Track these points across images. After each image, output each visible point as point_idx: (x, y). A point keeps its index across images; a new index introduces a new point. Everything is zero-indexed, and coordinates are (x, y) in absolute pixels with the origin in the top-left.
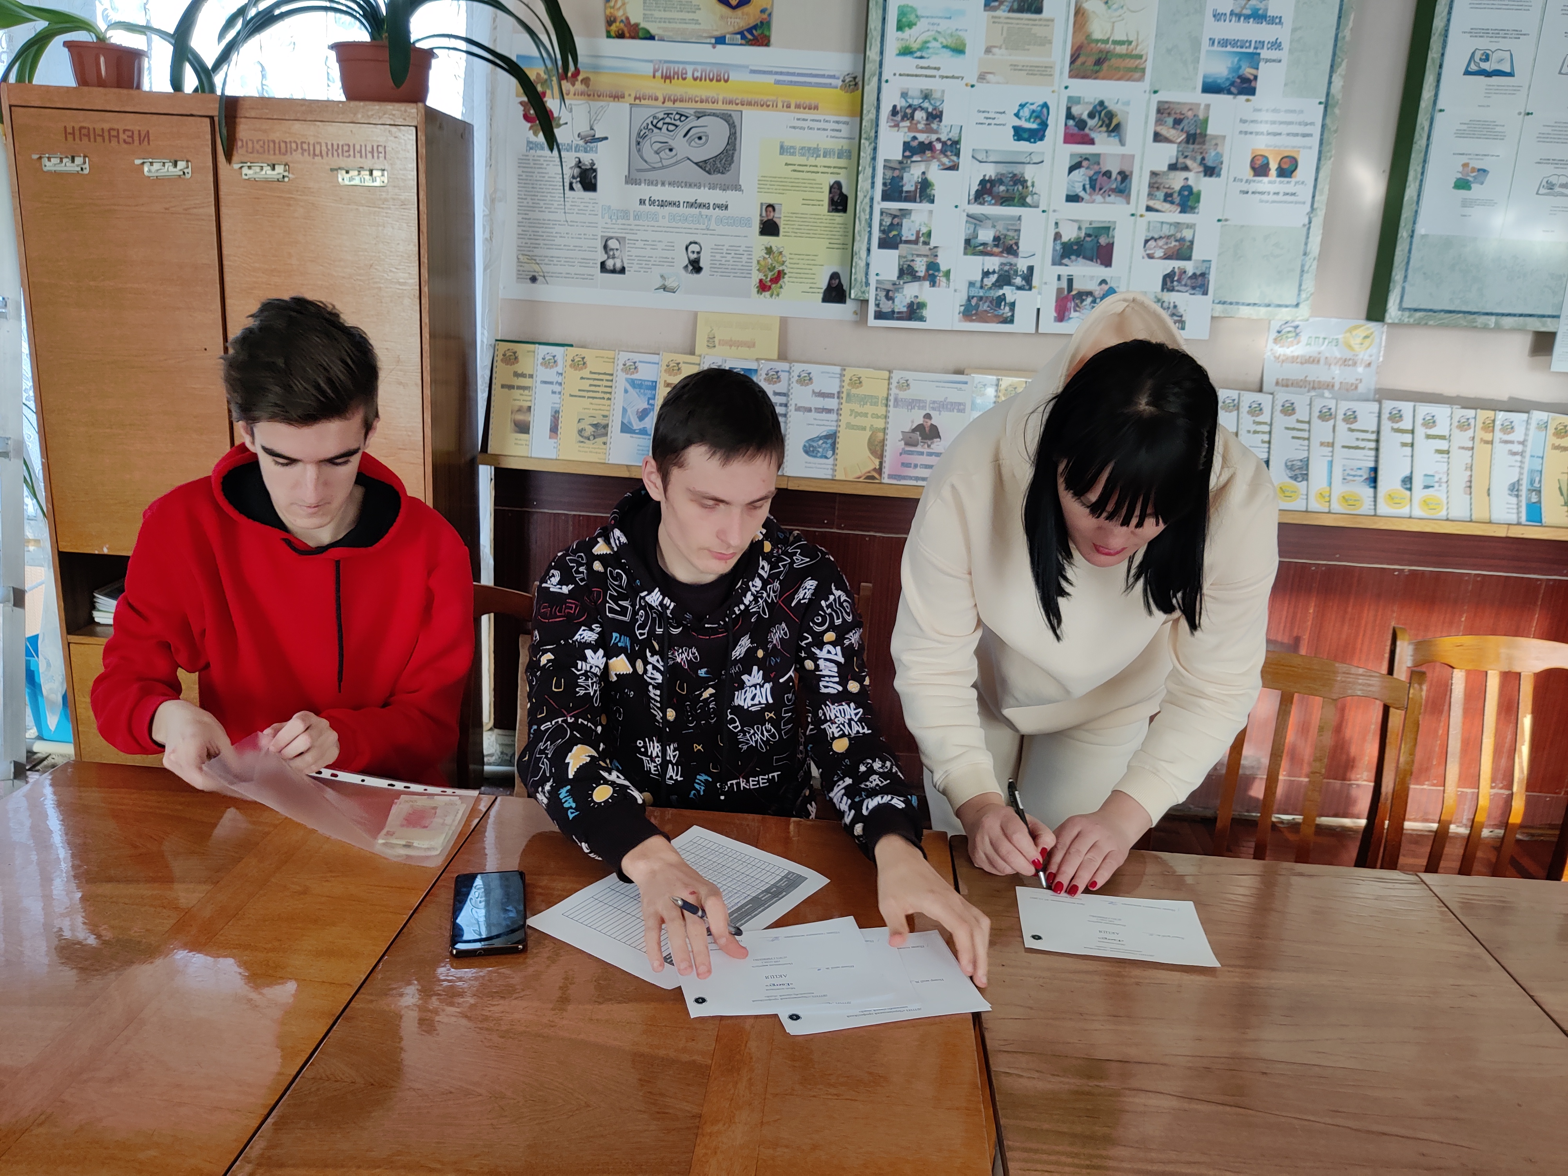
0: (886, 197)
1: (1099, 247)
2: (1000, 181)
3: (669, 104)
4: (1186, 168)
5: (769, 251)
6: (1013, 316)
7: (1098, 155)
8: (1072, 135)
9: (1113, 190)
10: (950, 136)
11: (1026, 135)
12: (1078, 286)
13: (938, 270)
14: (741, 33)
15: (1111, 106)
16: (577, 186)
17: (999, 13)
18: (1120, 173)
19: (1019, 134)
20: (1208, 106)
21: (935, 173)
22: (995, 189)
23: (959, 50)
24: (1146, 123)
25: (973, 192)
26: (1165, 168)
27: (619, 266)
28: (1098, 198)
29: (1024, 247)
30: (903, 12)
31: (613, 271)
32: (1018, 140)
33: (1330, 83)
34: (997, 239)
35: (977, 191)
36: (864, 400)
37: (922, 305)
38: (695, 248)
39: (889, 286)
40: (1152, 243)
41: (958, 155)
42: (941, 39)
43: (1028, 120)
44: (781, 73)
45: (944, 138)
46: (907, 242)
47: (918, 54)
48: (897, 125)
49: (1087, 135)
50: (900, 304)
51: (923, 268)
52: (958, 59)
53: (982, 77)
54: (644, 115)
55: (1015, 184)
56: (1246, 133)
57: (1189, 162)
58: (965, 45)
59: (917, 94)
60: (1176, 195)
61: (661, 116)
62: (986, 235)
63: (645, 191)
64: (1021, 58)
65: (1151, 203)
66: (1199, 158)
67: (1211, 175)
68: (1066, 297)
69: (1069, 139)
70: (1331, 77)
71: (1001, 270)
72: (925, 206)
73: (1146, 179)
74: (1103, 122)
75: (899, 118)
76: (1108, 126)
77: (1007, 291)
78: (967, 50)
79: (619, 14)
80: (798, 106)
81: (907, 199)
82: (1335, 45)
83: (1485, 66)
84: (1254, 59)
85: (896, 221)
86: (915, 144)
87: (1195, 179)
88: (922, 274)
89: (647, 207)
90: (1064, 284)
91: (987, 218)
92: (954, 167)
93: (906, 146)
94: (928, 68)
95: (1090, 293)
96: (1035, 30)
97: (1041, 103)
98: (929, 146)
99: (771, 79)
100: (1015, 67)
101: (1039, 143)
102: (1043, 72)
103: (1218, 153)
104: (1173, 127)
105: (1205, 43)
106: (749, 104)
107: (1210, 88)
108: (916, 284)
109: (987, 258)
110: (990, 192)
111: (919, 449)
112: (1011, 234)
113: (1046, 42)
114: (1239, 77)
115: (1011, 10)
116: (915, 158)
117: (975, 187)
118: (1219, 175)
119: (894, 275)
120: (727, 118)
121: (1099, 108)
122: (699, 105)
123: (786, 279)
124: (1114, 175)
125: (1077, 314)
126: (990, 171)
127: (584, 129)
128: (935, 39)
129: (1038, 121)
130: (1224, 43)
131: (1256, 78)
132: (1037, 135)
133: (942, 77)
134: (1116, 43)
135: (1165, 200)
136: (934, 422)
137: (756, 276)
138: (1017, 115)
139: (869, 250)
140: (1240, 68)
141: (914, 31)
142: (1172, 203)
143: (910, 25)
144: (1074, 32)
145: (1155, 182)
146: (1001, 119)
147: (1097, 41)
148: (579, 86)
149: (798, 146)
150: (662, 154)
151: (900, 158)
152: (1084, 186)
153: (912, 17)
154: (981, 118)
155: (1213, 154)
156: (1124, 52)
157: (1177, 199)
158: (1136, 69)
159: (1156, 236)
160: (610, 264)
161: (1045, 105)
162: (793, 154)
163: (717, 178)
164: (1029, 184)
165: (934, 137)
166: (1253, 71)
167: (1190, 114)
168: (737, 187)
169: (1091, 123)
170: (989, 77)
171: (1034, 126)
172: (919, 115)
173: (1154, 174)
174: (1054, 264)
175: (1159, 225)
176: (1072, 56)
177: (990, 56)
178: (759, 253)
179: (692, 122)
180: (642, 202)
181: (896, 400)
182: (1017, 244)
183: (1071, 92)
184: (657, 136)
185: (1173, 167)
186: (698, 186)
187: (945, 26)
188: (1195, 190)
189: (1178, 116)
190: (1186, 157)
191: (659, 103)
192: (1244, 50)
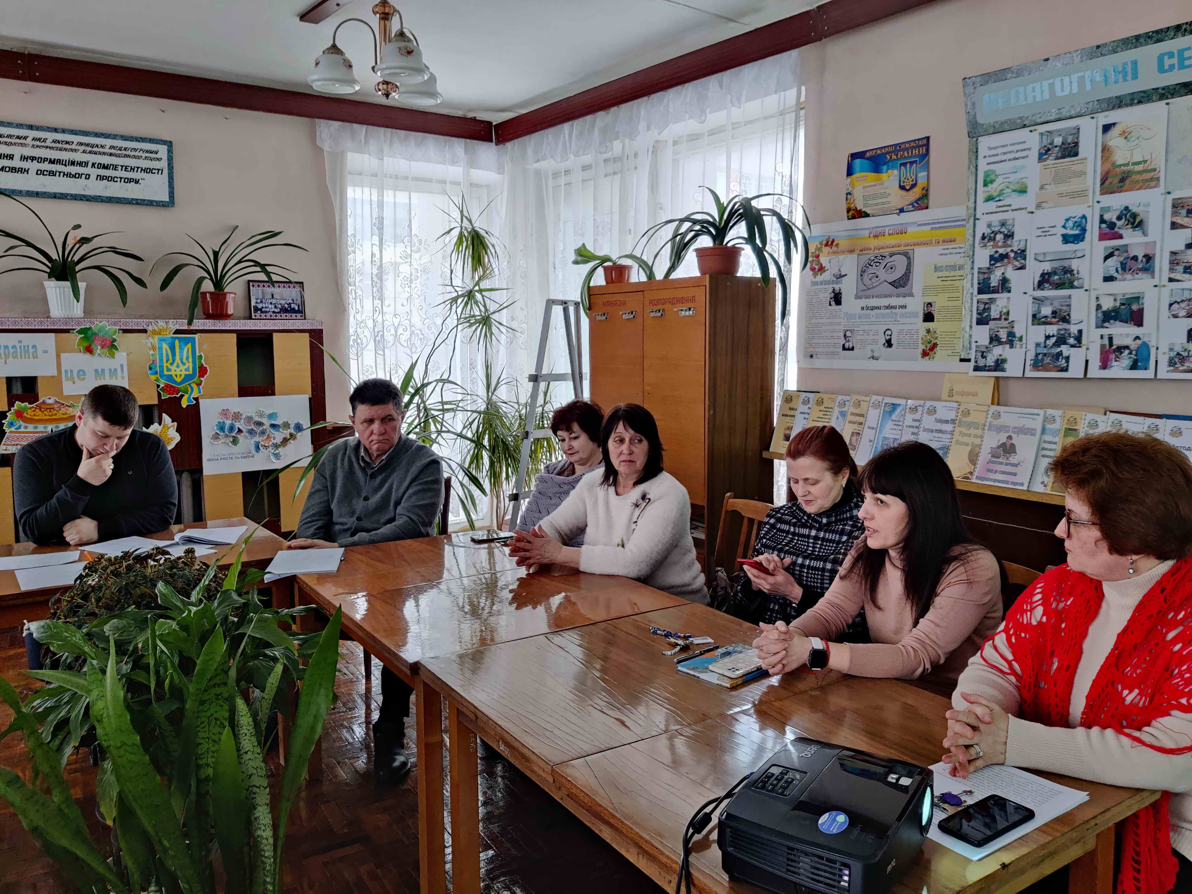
0: (980, 292)
1: (1132, 312)
2: (1055, 273)
3: (877, 251)
5: (928, 331)
6: (1068, 366)
7: (1126, 245)
8: (1105, 234)
9: (1140, 270)
10: (1020, 247)
11: (1071, 239)
12: (1116, 342)
13: (1015, 337)
14: (912, 204)
15: (1134, 209)
16: (833, 303)
17: (1048, 162)
18: (1144, 256)
19: (1066, 239)
21: (1011, 273)
22: (1052, 279)
23: (1023, 191)
24: (1164, 216)
25: (1036, 282)
26: (1183, 247)
27: (851, 346)
28: (1129, 276)
29: (1074, 317)
30: (987, 175)
31: (848, 349)
32: (1066, 243)
34: (1054, 312)
35: (1039, 281)
36: (969, 425)
37: (1004, 361)
38: (888, 332)
39: (984, 349)
40: (1176, 306)
41: (1025, 259)
42: (1012, 186)
43: (1072, 229)
44: (934, 223)
45: (1015, 249)
46: (994, 319)
47: (997, 199)
48: (985, 246)
49: (1117, 232)
50: (990, 361)
51: (1005, 336)
52: (1024, 197)
53: (1039, 206)
54: (864, 259)
55: (1065, 273)
58: (1026, 187)
59: (997, 223)
61: (873, 258)
62: (1046, 311)
63: (864, 302)
64: (1064, 188)
65: (1173, 276)
68: (1108, 351)
69: (1103, 237)
71: (1059, 334)
72: (1005, 295)
73: (1167, 257)
74: (1129, 221)
75: (986, 240)
76: (1133, 224)
77: (1064, 349)
78: (1028, 190)
79: (852, 206)
80: (944, 241)
81: (993, 292)
85: (987, 306)
86: (997, 255)
88: (1004, 340)
89: (865, 311)
90: (1106, 341)
91: (1046, 298)
92: (1023, 268)
93: (992, 257)
94: (1004, 206)
95: (1127, 347)
96: (1074, 168)
97: (1080, 215)
98: (1006, 256)
99: (928, 228)
100: (1061, 195)
101: (1081, 243)
102: (1081, 194)
106: (918, 244)
108: (1001, 347)
109: (1048, 327)
110: (1048, 281)
111: (1001, 460)
112: (1064, 308)
113: (1083, 173)
115: (1057, 158)
116: (997, 265)
117: (1037, 279)
119: (986, 342)
120: (906, 254)
121: (1124, 212)
122: (892, 249)
123: (938, 348)
124: (1140, 258)
125: (1117, 363)
126: (1047, 267)
127: (836, 271)
128: (1008, 187)
129: (1079, 228)
132: (1079, 238)
133: (1013, 210)
134: (1134, 164)
135: (1185, 272)
136: (1013, 442)
137: (921, 347)
138: (1064, 227)
139: (971, 327)
141: (995, 185)
143: (992, 182)
144: (1102, 163)
145: (1175, 258)
146: (1053, 231)
147: (1120, 166)
148: (834, 248)
149: (944, 265)
150: (873, 280)
151: (988, 266)
152: (1117, 269)
153: (993, 177)
154: (1039, 232)
156: (1141, 169)
158: (1152, 180)
159: (1178, 300)
160: (847, 346)
161: (1084, 217)
162: (942, 271)
163: (901, 290)
164: (1075, 272)
165: (1009, 249)
168: (911, 295)
169: (1119, 223)
170: (1044, 205)
171: (1077, 232)
172: (999, 237)
173: (1173, 253)
174: (1097, 327)
175: (1180, 291)
176: (1101, 180)
177: (1044, 191)
178: (922, 333)
179: (888, 259)
180: (863, 308)
181: (990, 425)
182: (1069, 315)
183: (1101, 205)
184: (871, 270)
185: (1189, 246)
186: (890, 296)
187: (1013, 177)
191: (872, 252)
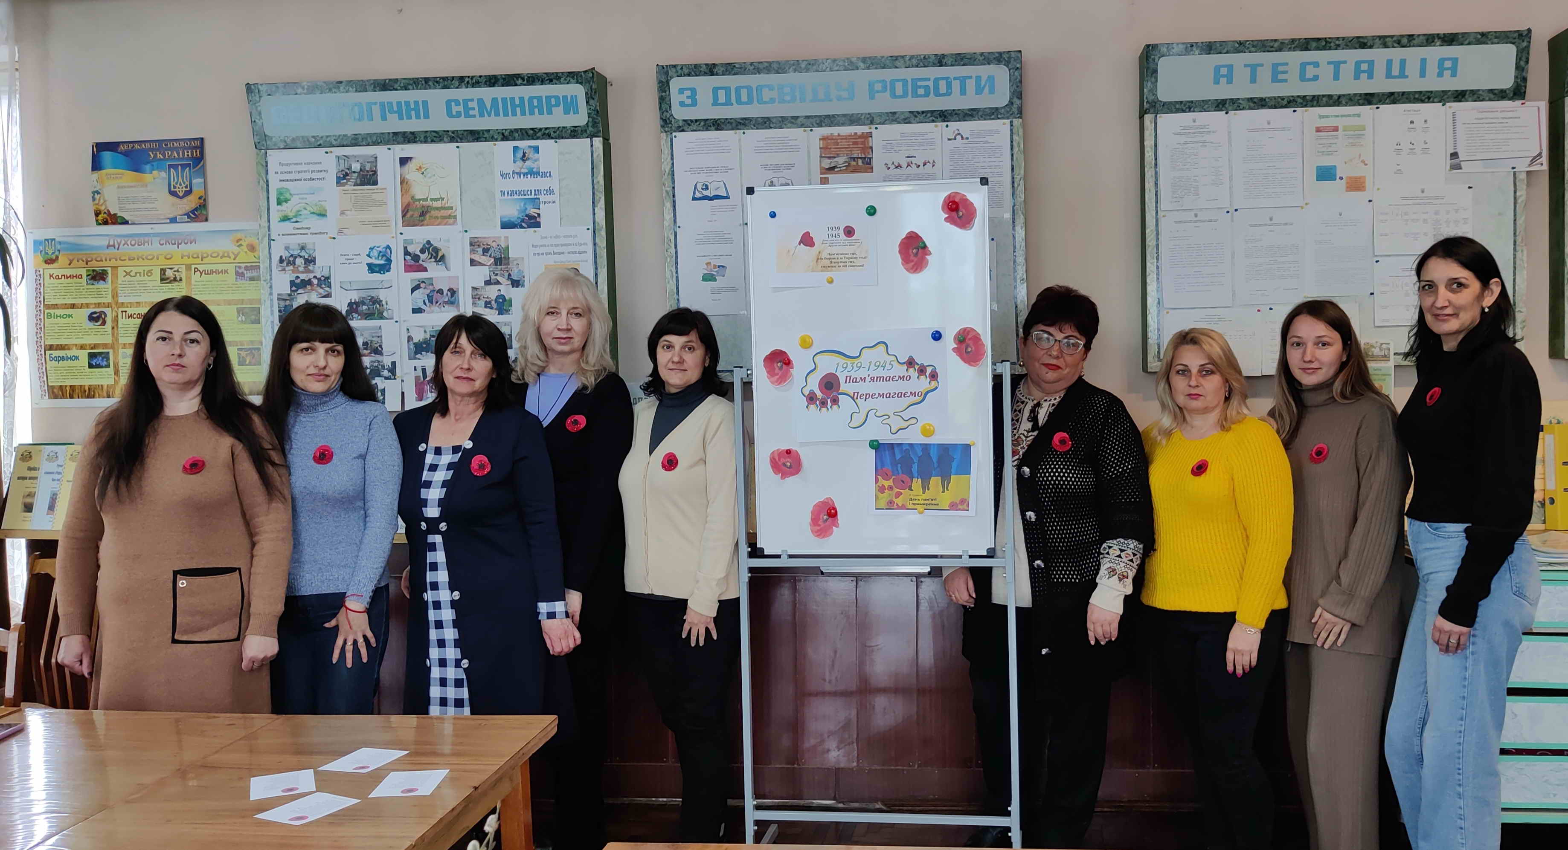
2: (361, 302)
4: (498, 283)
7: (431, 278)
8: (410, 266)
9: (446, 303)
11: (376, 269)
14: (187, 214)
15: (435, 243)
17: (347, 187)
18: (450, 290)
19: (371, 268)
20: (507, 238)
22: (358, 308)
23: (323, 215)
24: (463, 253)
26: (483, 284)
28: (437, 309)
29: (386, 348)
30: (280, 192)
32: (372, 272)
33: (594, 214)
41: (330, 286)
42: (310, 209)
43: (377, 258)
45: (319, 275)
47: (295, 220)
48: (284, 269)
49: (421, 265)
53: (341, 232)
55: (374, 303)
56: (538, 254)
57: (499, 278)
58: (326, 211)
59: (297, 247)
60: (493, 302)
64: (367, 216)
66: (506, 275)
67: (517, 287)
68: (424, 384)
69: (409, 269)
70: (594, 210)
71: (370, 367)
73: (471, 293)
74: (432, 255)
75: (285, 264)
76: (436, 257)
77: (377, 383)
78: (328, 215)
82: (593, 188)
83: (706, 193)
84: (535, 202)
86: (299, 281)
87: (506, 289)
90: (421, 374)
92: (328, 295)
93: (293, 283)
94: (303, 229)
96: (374, 196)
97: (384, 245)
98: (309, 282)
100: (363, 223)
101: (387, 274)
102: (383, 223)
103: (520, 270)
104: (483, 255)
105: (498, 195)
107: (506, 225)
110: (354, 311)
112: (375, 340)
113: (383, 203)
114: (526, 216)
115: (356, 184)
116: (300, 292)
117: (345, 308)
118: (523, 286)
121: (427, 246)
124: (446, 292)
126: (352, 295)
128: (306, 209)
129: (384, 258)
130: (512, 193)
131: (539, 215)
132: (385, 268)
133: (313, 234)
134: (432, 200)
135: (488, 307)
138: (368, 255)
140: (526, 209)
141: (290, 204)
142: (492, 308)
143: (287, 201)
144: (402, 195)
145: (478, 294)
146: (357, 259)
147: (420, 199)
151: (288, 292)
152: (425, 301)
153: (286, 196)
154: (343, 259)
155: (516, 271)
156: (439, 206)
157: (495, 305)
158: (449, 216)
161: (388, 247)
164: (384, 303)
165: (311, 276)
166: (537, 211)
167: (494, 244)
169: (423, 256)
170: (345, 231)
171: (382, 262)
172: (300, 261)
173: (476, 289)
174: (410, 359)
176: (403, 211)
177: (345, 217)
182: (380, 346)
183: (404, 236)
185: (488, 283)
187: (311, 199)
188: (507, 298)
189: (486, 247)
190: (497, 275)
192: (527, 197)
